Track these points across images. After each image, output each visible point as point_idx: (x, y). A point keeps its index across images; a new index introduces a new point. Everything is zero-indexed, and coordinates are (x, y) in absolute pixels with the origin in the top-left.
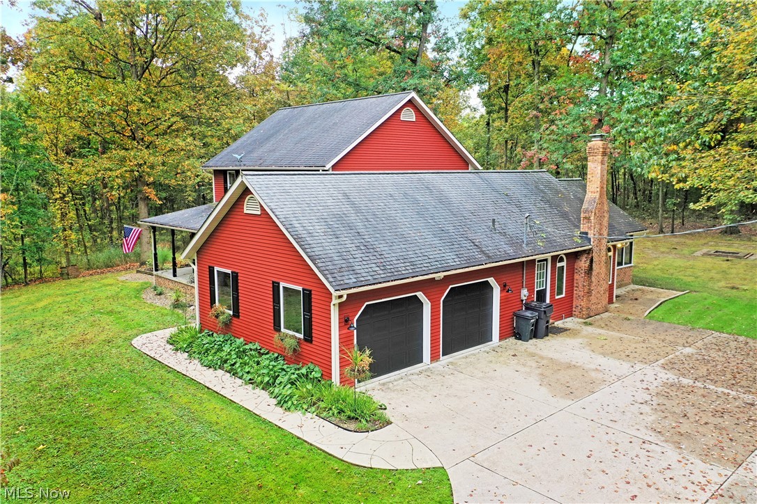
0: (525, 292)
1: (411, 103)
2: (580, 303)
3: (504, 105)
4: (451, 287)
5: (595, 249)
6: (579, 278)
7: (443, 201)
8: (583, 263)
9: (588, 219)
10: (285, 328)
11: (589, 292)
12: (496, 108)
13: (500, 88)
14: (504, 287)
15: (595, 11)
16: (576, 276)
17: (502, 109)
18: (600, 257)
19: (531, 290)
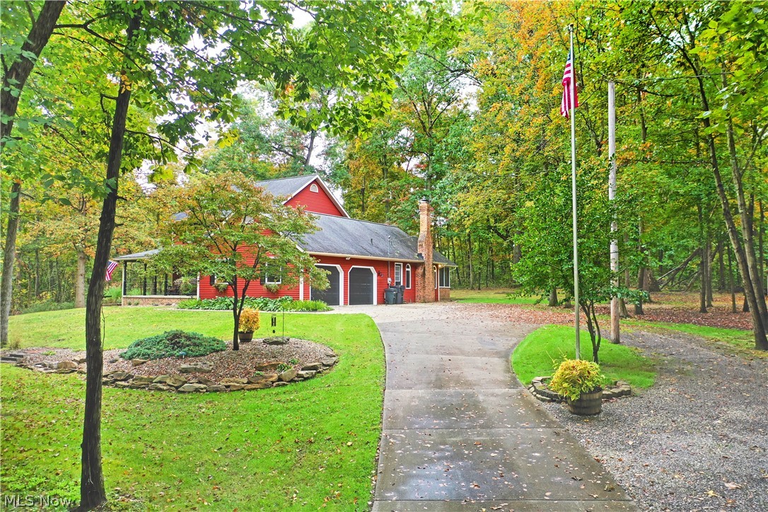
0: (389, 279)
1: (316, 182)
2: (419, 293)
3: (361, 203)
4: (353, 266)
5: (426, 263)
6: (418, 279)
7: (343, 229)
8: (420, 271)
9: (421, 245)
10: (268, 281)
11: (424, 287)
12: (356, 205)
13: (358, 191)
14: (379, 275)
15: (421, 138)
16: (417, 279)
17: (360, 206)
18: (429, 268)
19: (393, 280)
